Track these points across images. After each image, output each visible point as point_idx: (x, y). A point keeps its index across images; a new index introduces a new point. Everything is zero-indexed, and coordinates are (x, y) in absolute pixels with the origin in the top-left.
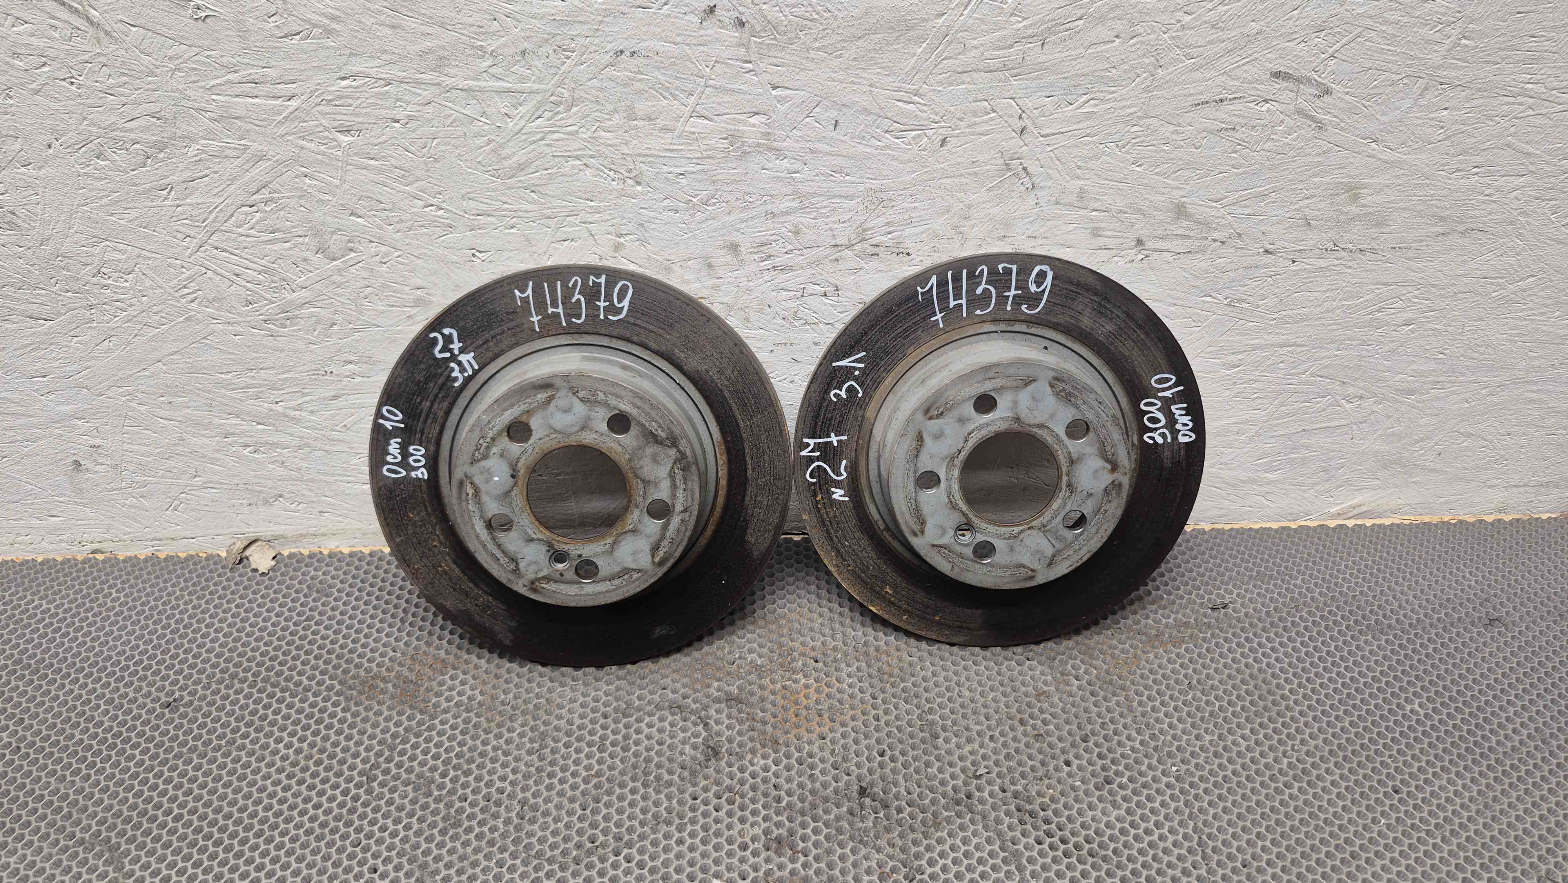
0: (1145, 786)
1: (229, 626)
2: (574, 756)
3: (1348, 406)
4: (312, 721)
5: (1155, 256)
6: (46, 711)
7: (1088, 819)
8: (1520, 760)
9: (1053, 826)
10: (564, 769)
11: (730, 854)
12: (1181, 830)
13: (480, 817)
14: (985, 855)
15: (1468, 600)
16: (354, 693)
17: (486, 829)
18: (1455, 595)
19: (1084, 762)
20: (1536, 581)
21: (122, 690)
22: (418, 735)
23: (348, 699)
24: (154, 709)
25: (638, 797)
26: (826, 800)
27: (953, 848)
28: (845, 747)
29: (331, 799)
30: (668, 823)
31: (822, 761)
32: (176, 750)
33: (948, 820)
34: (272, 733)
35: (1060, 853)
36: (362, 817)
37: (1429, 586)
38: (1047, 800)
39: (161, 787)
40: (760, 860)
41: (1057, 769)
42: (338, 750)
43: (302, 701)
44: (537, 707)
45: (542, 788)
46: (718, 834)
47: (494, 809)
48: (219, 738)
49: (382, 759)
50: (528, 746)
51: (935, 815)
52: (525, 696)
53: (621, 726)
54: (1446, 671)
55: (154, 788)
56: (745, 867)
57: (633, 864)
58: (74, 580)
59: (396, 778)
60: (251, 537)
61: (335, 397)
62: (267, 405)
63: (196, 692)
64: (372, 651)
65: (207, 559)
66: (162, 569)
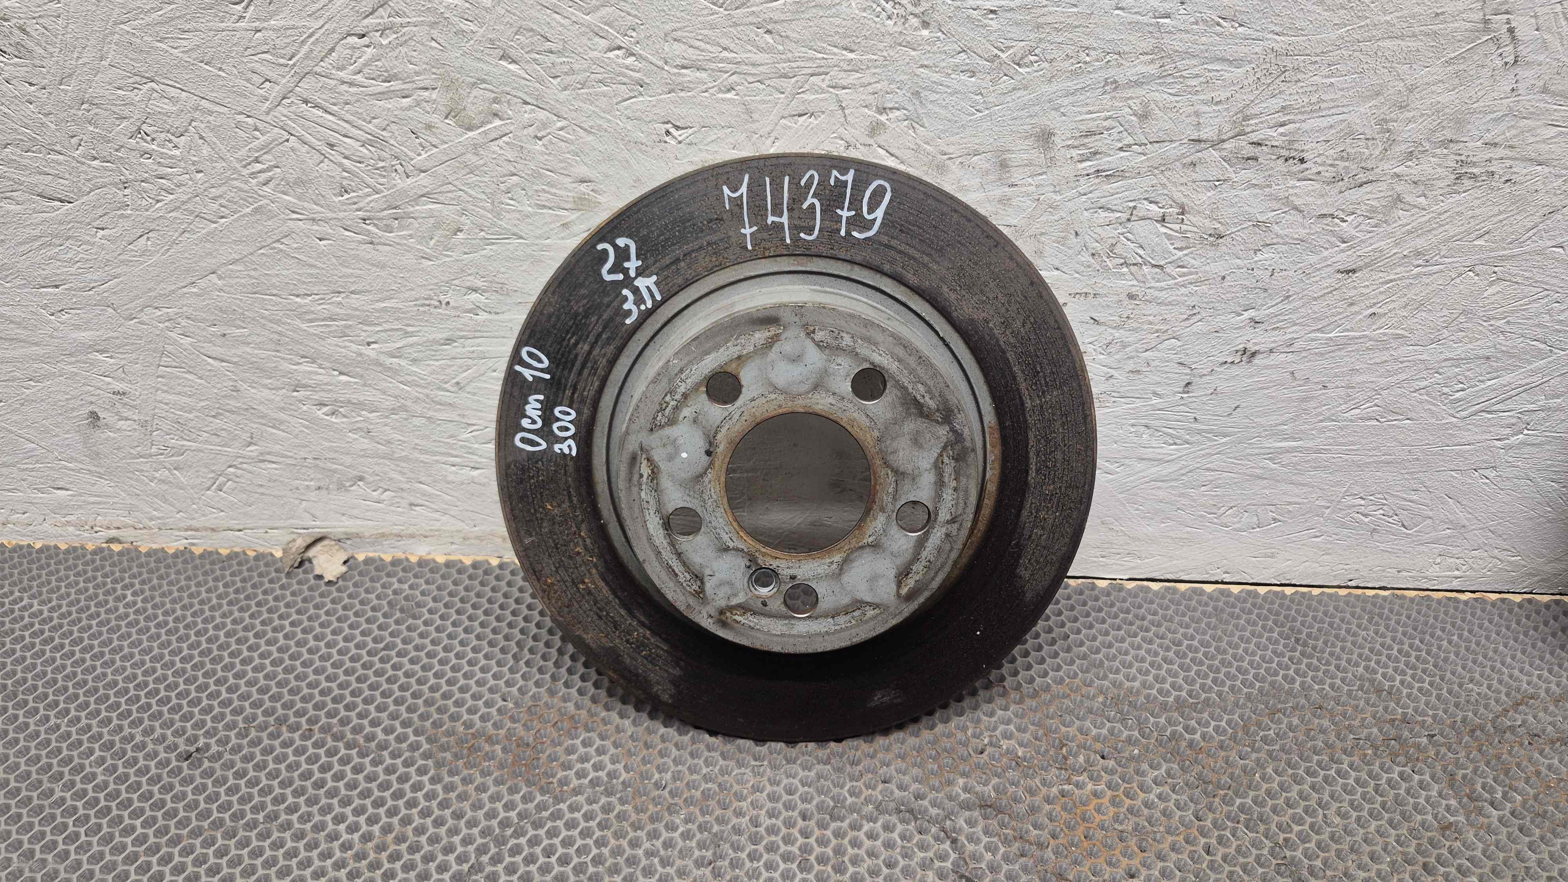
1: (280, 650)
4: (387, 794)
16: (448, 755)
21: (127, 731)
22: (537, 825)
23: (439, 765)
24: (168, 762)
32: (194, 823)
34: (330, 808)
42: (423, 839)
43: (375, 763)
44: (706, 795)
48: (255, 810)
49: (485, 859)
50: (697, 853)
52: (688, 777)
53: (829, 833)
58: (78, 575)
60: (318, 532)
61: (449, 341)
62: (354, 347)
63: (227, 740)
64: (474, 697)
65: (257, 558)
66: (196, 567)
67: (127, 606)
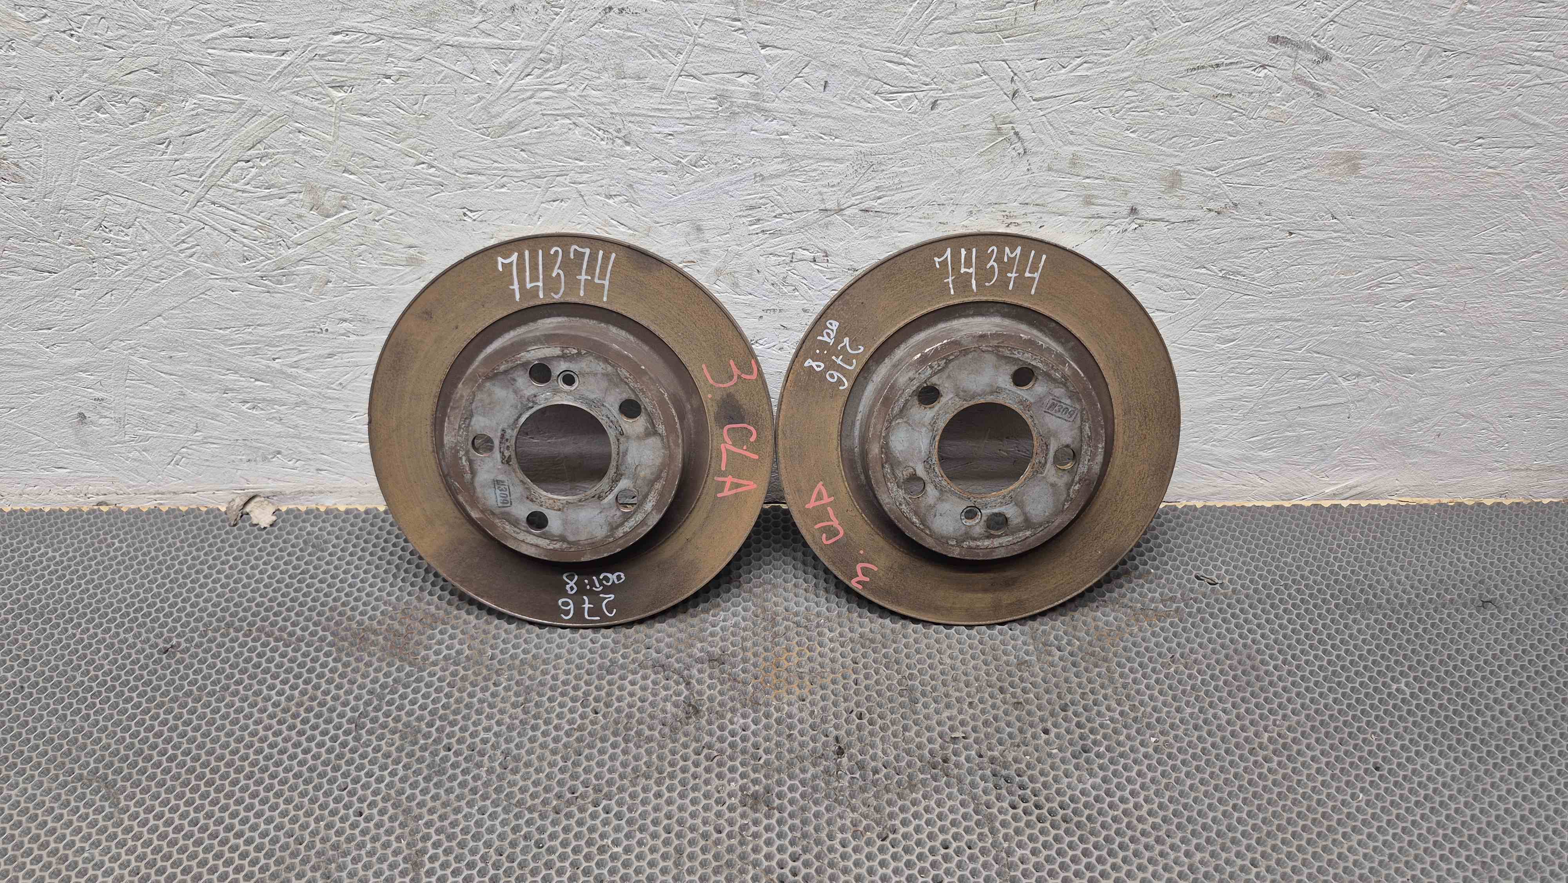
0: (1122, 755)
1: (227, 577)
2: (558, 710)
3: (1345, 384)
4: (304, 670)
5: (1149, 226)
6: (50, 654)
7: (1064, 786)
8: (1506, 741)
9: (1028, 791)
10: (547, 722)
11: (706, 808)
12: (1157, 800)
13: (464, 765)
14: (959, 817)
15: (1462, 581)
16: (346, 644)
17: (469, 778)
18: (1449, 577)
19: (1063, 731)
20: (1533, 564)
21: (122, 636)
22: (406, 686)
23: (340, 650)
24: (152, 655)
25: (618, 751)
26: (802, 759)
27: (927, 810)
28: (824, 709)
29: (321, 745)
30: (648, 777)
31: (801, 721)
32: (173, 694)
33: (924, 783)
34: (265, 680)
35: (1033, 818)
36: (350, 763)
37: (1423, 567)
38: (1023, 766)
39: (157, 729)
40: (736, 815)
41: (1034, 737)
42: (328, 698)
43: (295, 650)
44: (523, 662)
45: (525, 739)
46: (695, 789)
47: (478, 758)
48: (214, 683)
49: (370, 708)
50: (513, 699)
51: (910, 777)
52: (512, 651)
53: (604, 682)
54: (1435, 651)
55: (150, 729)
56: (722, 821)
57: (611, 815)
58: (78, 529)
59: (384, 726)
60: (251, 492)
61: (331, 355)
62: (264, 362)
63: (193, 639)
64: (365, 604)
65: (207, 513)
66: (164, 521)
67: (116, 550)
